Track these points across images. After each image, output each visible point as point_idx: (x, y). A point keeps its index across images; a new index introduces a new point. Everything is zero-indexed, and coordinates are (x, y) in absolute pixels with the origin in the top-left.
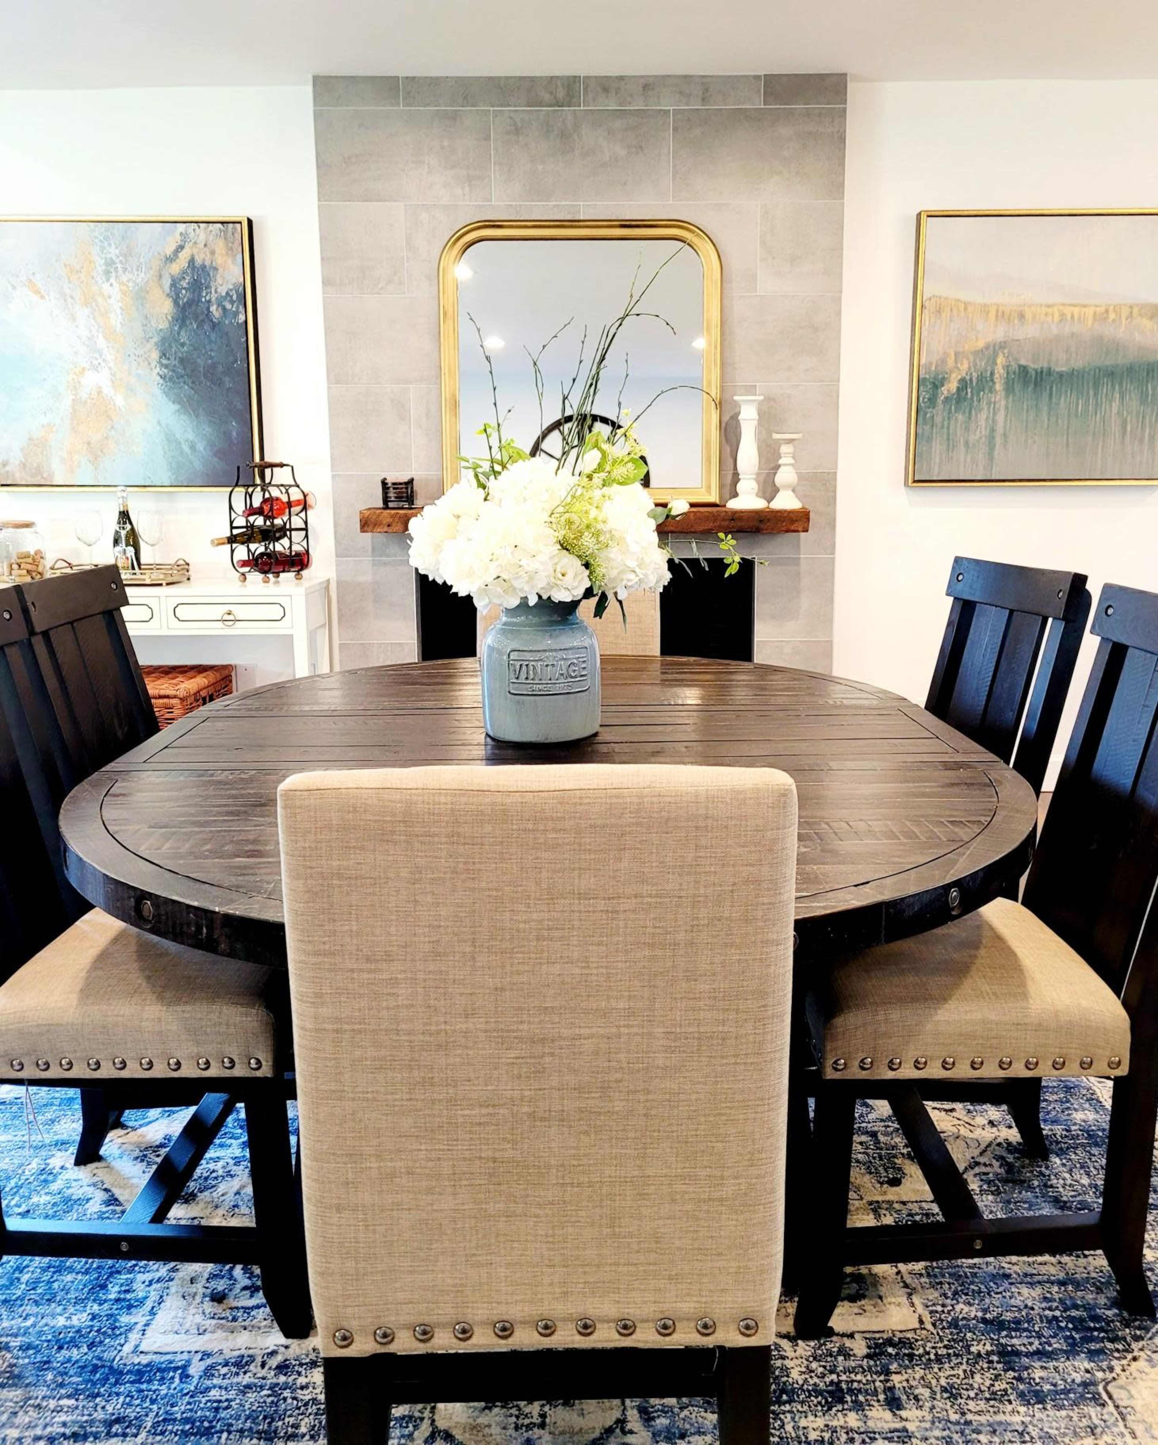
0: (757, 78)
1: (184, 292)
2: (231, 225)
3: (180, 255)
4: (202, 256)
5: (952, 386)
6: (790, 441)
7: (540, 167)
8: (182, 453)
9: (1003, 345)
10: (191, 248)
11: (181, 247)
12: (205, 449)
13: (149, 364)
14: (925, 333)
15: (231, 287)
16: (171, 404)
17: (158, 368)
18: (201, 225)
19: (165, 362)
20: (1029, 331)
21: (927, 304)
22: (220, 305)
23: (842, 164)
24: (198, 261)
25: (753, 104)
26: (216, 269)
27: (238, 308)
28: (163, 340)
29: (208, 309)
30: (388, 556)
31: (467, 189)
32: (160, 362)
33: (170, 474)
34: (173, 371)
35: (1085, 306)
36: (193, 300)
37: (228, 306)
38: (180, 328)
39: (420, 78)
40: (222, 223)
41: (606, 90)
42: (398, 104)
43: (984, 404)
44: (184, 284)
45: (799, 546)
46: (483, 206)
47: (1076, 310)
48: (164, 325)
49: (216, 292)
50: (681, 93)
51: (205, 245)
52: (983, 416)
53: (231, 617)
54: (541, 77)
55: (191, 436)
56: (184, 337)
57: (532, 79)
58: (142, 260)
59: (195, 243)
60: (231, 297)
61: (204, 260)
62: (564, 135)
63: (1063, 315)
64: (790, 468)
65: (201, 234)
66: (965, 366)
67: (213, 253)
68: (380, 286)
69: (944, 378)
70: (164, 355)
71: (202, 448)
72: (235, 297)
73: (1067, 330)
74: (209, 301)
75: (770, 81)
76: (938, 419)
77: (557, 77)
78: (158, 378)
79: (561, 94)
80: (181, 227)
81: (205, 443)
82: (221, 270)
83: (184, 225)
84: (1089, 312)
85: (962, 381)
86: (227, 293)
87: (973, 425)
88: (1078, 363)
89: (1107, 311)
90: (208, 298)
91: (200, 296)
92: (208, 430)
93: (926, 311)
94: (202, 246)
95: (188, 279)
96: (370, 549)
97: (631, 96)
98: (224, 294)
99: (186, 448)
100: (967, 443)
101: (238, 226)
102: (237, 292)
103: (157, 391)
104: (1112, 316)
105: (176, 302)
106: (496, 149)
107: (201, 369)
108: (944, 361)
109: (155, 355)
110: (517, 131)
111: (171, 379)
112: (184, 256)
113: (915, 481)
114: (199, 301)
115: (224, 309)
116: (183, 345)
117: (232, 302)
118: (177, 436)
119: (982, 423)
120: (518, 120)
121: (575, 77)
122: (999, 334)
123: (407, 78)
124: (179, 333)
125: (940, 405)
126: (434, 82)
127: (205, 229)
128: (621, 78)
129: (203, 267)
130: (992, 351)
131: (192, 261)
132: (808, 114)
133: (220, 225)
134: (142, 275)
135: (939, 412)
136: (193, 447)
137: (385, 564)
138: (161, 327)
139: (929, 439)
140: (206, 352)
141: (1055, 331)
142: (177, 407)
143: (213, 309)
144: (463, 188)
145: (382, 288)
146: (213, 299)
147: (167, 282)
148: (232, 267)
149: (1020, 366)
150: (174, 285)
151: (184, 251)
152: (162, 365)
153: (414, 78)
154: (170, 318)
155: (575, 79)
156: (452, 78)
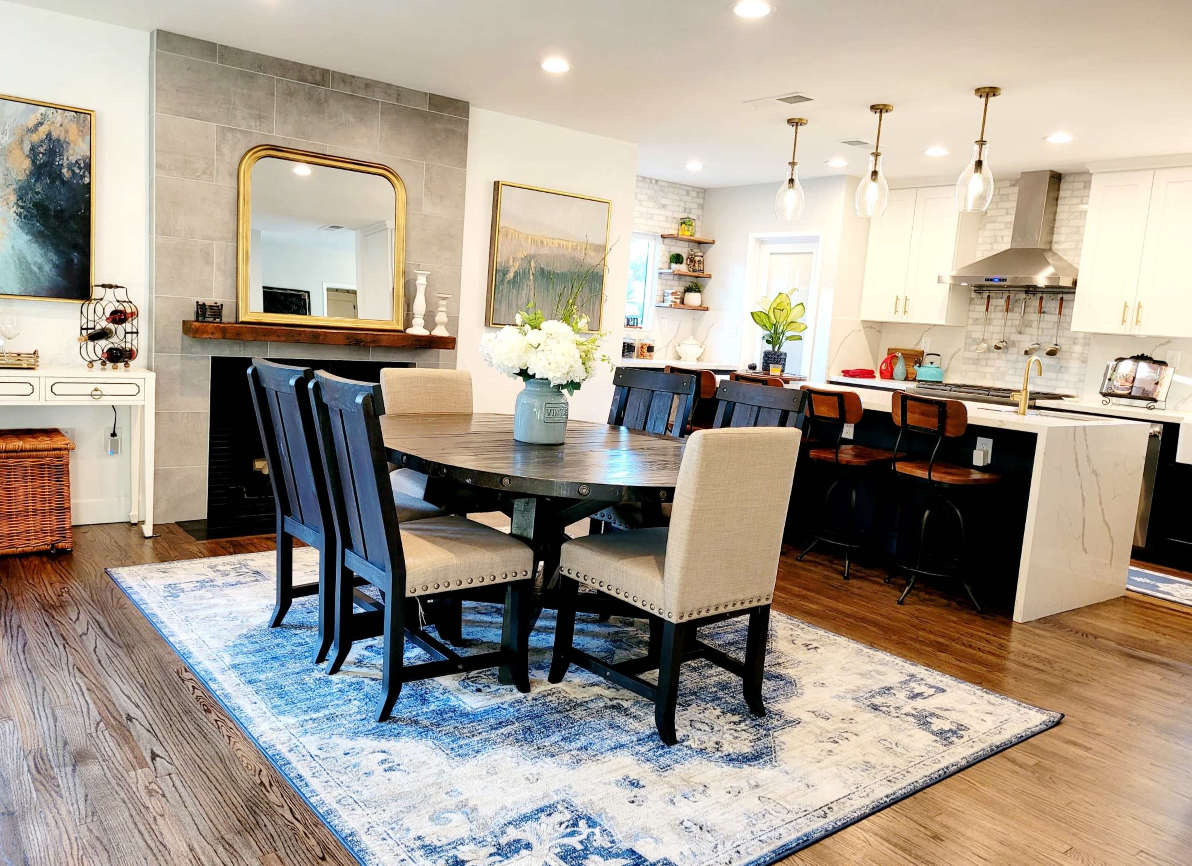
0: (426, 94)
1: (41, 155)
2: (82, 115)
3: (40, 129)
4: (58, 132)
5: (511, 275)
6: (445, 298)
7: (304, 118)
8: (31, 271)
9: (533, 257)
10: (49, 125)
11: (41, 124)
12: (50, 270)
13: (8, 204)
14: (500, 246)
15: (80, 158)
16: (24, 235)
17: (15, 208)
18: (59, 110)
19: (20, 204)
20: (545, 251)
21: (501, 230)
22: (70, 168)
23: (466, 149)
24: (55, 135)
25: (423, 108)
26: (68, 143)
27: (84, 173)
28: (21, 188)
29: (60, 170)
30: (192, 353)
31: (258, 123)
32: (17, 204)
33: (19, 286)
34: (28, 211)
35: (568, 241)
36: (48, 162)
37: (77, 171)
38: (36, 181)
39: (231, 48)
40: (76, 112)
41: (344, 81)
42: (215, 61)
43: (525, 285)
44: (42, 150)
45: (439, 357)
46: (267, 135)
47: (565, 243)
48: (22, 177)
49: (67, 159)
50: (386, 93)
51: (61, 125)
52: (524, 292)
53: (98, 393)
54: (307, 65)
55: (40, 260)
56: (39, 188)
57: (302, 65)
58: (7, 127)
59: (53, 122)
60: (80, 165)
61: (59, 135)
62: (319, 103)
63: (559, 244)
64: (444, 314)
65: (58, 117)
66: (517, 266)
67: (67, 132)
68: (197, 174)
69: (508, 271)
70: (21, 199)
71: (48, 269)
72: (82, 165)
73: (561, 252)
74: (62, 165)
75: (432, 96)
76: (505, 292)
77: (316, 68)
78: (15, 215)
79: (318, 78)
80: (42, 110)
81: (51, 265)
82: (72, 145)
83: (45, 109)
84: (570, 244)
85: (516, 272)
86: (76, 162)
87: (519, 297)
88: (565, 269)
89: (577, 245)
90: (60, 163)
91: (54, 160)
92: (54, 257)
93: (500, 234)
94: (58, 125)
95: (45, 147)
96: (180, 347)
97: (358, 88)
98: (74, 162)
99: (35, 268)
100: (517, 306)
101: (88, 116)
102: (84, 162)
103: (14, 225)
104: (579, 248)
105: (33, 162)
106: (277, 102)
107: (52, 213)
108: (508, 262)
109: (13, 198)
110: (291, 94)
111: (25, 217)
112: (43, 131)
113: (493, 324)
114: (53, 164)
115: (73, 171)
116: (38, 193)
117: (80, 168)
118: (28, 258)
119: (524, 296)
120: (292, 88)
121: (327, 70)
122: (532, 250)
123: (222, 46)
124: (34, 185)
125: (506, 285)
126: (240, 52)
127: (62, 114)
128: (353, 77)
129: (58, 140)
130: (528, 259)
131: (49, 135)
132: (450, 120)
133: (74, 113)
134: (6, 138)
135: (505, 288)
136: (40, 268)
137: (191, 358)
138: (20, 178)
139: (500, 302)
140: (57, 201)
141: (556, 252)
142: (29, 237)
143: (65, 171)
144: (256, 122)
145: (198, 176)
146: (65, 165)
147: (27, 148)
148: (81, 144)
149: (541, 268)
150: (33, 149)
151: (43, 127)
152: (18, 206)
153: (226, 47)
154: (28, 172)
155: (327, 71)
156: (252, 52)
